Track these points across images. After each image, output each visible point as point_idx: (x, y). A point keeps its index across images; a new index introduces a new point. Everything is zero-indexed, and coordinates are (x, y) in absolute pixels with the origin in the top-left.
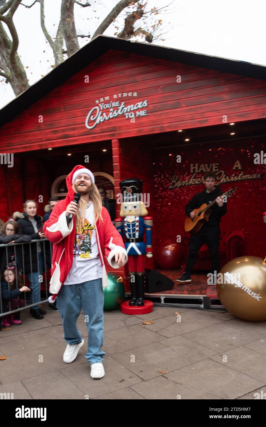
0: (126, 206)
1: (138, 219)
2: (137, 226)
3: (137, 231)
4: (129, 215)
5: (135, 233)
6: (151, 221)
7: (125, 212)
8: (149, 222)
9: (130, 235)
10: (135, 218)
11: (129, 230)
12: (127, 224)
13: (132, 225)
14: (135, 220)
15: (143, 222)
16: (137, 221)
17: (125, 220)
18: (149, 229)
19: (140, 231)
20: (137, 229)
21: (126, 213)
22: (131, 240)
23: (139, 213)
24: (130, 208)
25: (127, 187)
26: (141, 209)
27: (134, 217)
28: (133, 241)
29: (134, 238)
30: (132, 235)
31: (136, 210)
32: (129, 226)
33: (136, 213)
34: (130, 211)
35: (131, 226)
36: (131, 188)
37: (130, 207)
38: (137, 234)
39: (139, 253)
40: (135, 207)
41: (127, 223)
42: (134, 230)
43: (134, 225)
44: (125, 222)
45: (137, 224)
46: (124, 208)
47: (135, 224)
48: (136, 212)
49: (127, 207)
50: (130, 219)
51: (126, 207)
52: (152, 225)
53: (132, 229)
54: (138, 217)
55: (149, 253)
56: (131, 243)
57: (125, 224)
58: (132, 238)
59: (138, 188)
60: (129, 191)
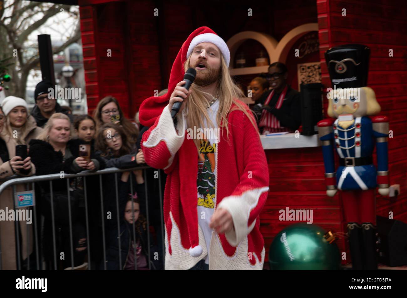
1: (358, 120)
2: (358, 134)
3: (358, 143)
4: (343, 114)
5: (354, 148)
6: (385, 124)
7: (336, 108)
8: (380, 127)
9: (344, 151)
10: (355, 118)
11: (343, 143)
12: (339, 131)
13: (348, 132)
14: (354, 123)
15: (371, 127)
16: (358, 125)
17: (336, 123)
18: (381, 140)
19: (363, 144)
20: (358, 139)
21: (336, 111)
22: (348, 160)
23: (361, 109)
24: (343, 101)
26: (366, 103)
27: (351, 117)
28: (350, 163)
29: (353, 158)
30: (348, 152)
31: (355, 104)
32: (341, 134)
33: (355, 110)
34: (344, 106)
35: (346, 134)
36: (345, 63)
38: (358, 149)
39: (362, 185)
40: (353, 99)
41: (338, 128)
42: (351, 142)
43: (351, 133)
44: (335, 127)
45: (358, 130)
46: (334, 101)
47: (353, 130)
48: (355, 107)
49: (339, 100)
50: (344, 122)
51: (336, 99)
52: (387, 132)
53: (348, 141)
54: (359, 117)
55: (384, 185)
56: (347, 166)
57: (336, 132)
58: (349, 157)
59: (357, 63)
60: (341, 68)
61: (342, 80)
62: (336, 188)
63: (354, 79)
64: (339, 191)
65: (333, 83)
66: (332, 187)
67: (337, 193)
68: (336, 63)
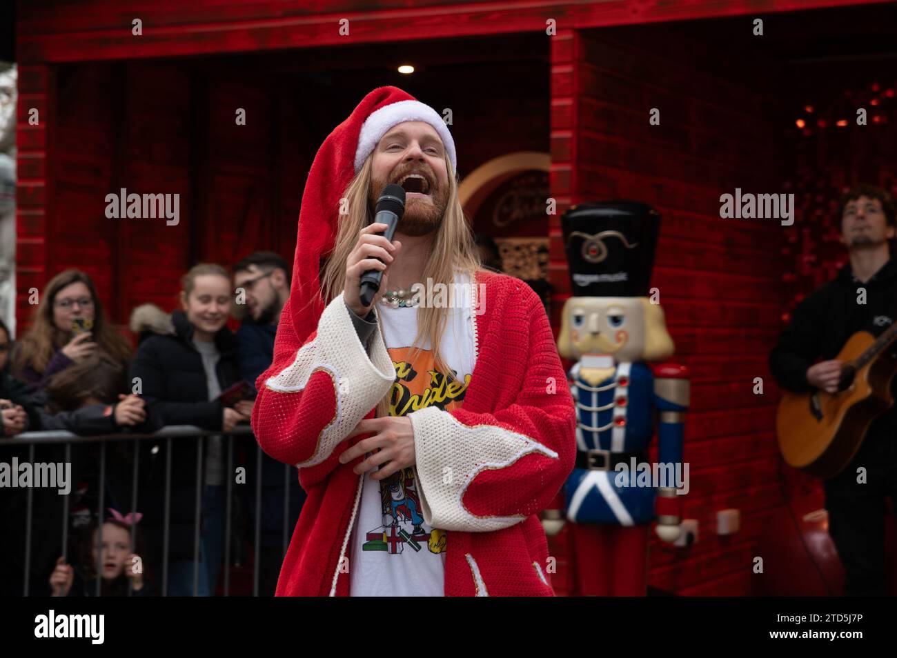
0: (579, 312)
1: (624, 370)
2: (620, 401)
3: (619, 420)
4: (591, 352)
5: (609, 432)
6: (685, 384)
7: (576, 338)
8: (671, 389)
9: (588, 436)
10: (616, 364)
12: (580, 390)
13: (600, 394)
14: (615, 374)
15: (650, 386)
16: (622, 381)
17: (575, 370)
18: (671, 418)
19: (631, 422)
20: (620, 412)
21: (577, 344)
22: (596, 456)
23: (631, 345)
24: (592, 323)
25: (586, 236)
26: (642, 332)
27: (607, 361)
28: (600, 463)
29: (606, 453)
30: (596, 438)
31: (620, 332)
32: (585, 397)
33: (618, 346)
34: (595, 334)
35: (594, 398)
36: (606, 240)
37: (594, 317)
38: (619, 434)
39: (622, 514)
40: (616, 320)
41: (578, 384)
42: (605, 417)
43: (606, 397)
44: (571, 380)
45: (621, 392)
46: (573, 320)
47: (612, 391)
48: (619, 340)
49: (584, 320)
50: (593, 370)
51: (578, 319)
52: (685, 402)
53: (600, 413)
54: (625, 361)
55: (669, 519)
56: (591, 470)
57: (574, 391)
58: (598, 451)
59: (631, 243)
60: (594, 251)
61: (594, 278)
62: (563, 516)
63: (621, 277)
64: (568, 524)
65: (574, 283)
66: (554, 513)
67: (564, 527)
68: (583, 240)
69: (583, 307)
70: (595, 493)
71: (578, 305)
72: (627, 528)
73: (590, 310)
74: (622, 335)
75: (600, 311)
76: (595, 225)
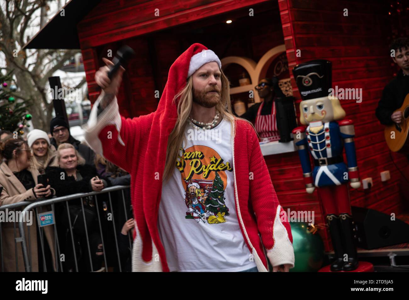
0: (306, 106)
1: (327, 125)
2: (327, 138)
3: (328, 145)
4: (313, 121)
5: (325, 149)
6: (352, 127)
7: (306, 116)
8: (347, 130)
9: (317, 153)
10: (323, 124)
11: (315, 146)
12: (311, 136)
13: (318, 136)
14: (323, 128)
15: (338, 130)
16: (327, 130)
17: (308, 129)
18: (349, 141)
19: (333, 145)
20: (328, 142)
21: (307, 119)
22: (322, 160)
23: (328, 115)
24: (311, 109)
25: (303, 76)
26: (332, 110)
27: (320, 123)
28: (324, 163)
29: (325, 158)
30: (320, 153)
31: (322, 111)
32: (313, 138)
33: (323, 116)
34: (313, 114)
35: (317, 138)
36: (311, 77)
37: (311, 107)
38: (329, 150)
39: (336, 181)
40: (320, 107)
41: (310, 134)
42: (323, 145)
43: (322, 137)
44: (308, 133)
45: (327, 134)
46: (304, 110)
47: (324, 134)
48: (323, 114)
50: (315, 127)
51: (306, 109)
52: (353, 133)
53: (320, 144)
54: (327, 122)
55: (355, 180)
56: (321, 166)
57: (309, 137)
58: (322, 158)
59: (321, 76)
60: (307, 82)
61: (309, 92)
62: (314, 185)
63: (320, 90)
64: (316, 188)
65: (302, 95)
66: (310, 185)
67: (315, 190)
68: (302, 78)
69: (307, 104)
70: (324, 174)
71: (305, 103)
72: (339, 186)
73: (310, 105)
74: (324, 112)
75: (313, 104)
76: (305, 72)
